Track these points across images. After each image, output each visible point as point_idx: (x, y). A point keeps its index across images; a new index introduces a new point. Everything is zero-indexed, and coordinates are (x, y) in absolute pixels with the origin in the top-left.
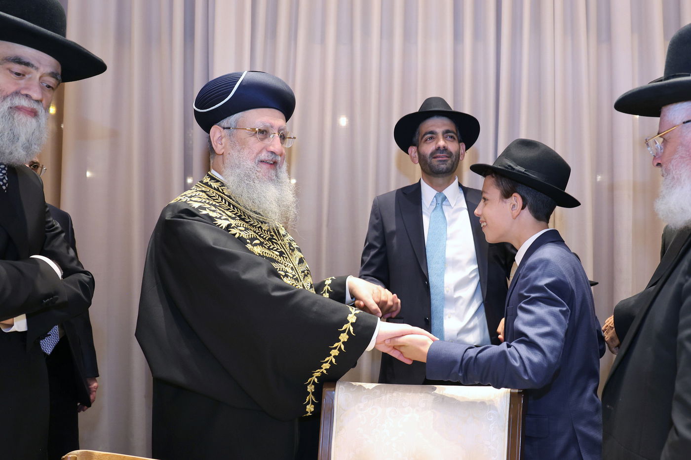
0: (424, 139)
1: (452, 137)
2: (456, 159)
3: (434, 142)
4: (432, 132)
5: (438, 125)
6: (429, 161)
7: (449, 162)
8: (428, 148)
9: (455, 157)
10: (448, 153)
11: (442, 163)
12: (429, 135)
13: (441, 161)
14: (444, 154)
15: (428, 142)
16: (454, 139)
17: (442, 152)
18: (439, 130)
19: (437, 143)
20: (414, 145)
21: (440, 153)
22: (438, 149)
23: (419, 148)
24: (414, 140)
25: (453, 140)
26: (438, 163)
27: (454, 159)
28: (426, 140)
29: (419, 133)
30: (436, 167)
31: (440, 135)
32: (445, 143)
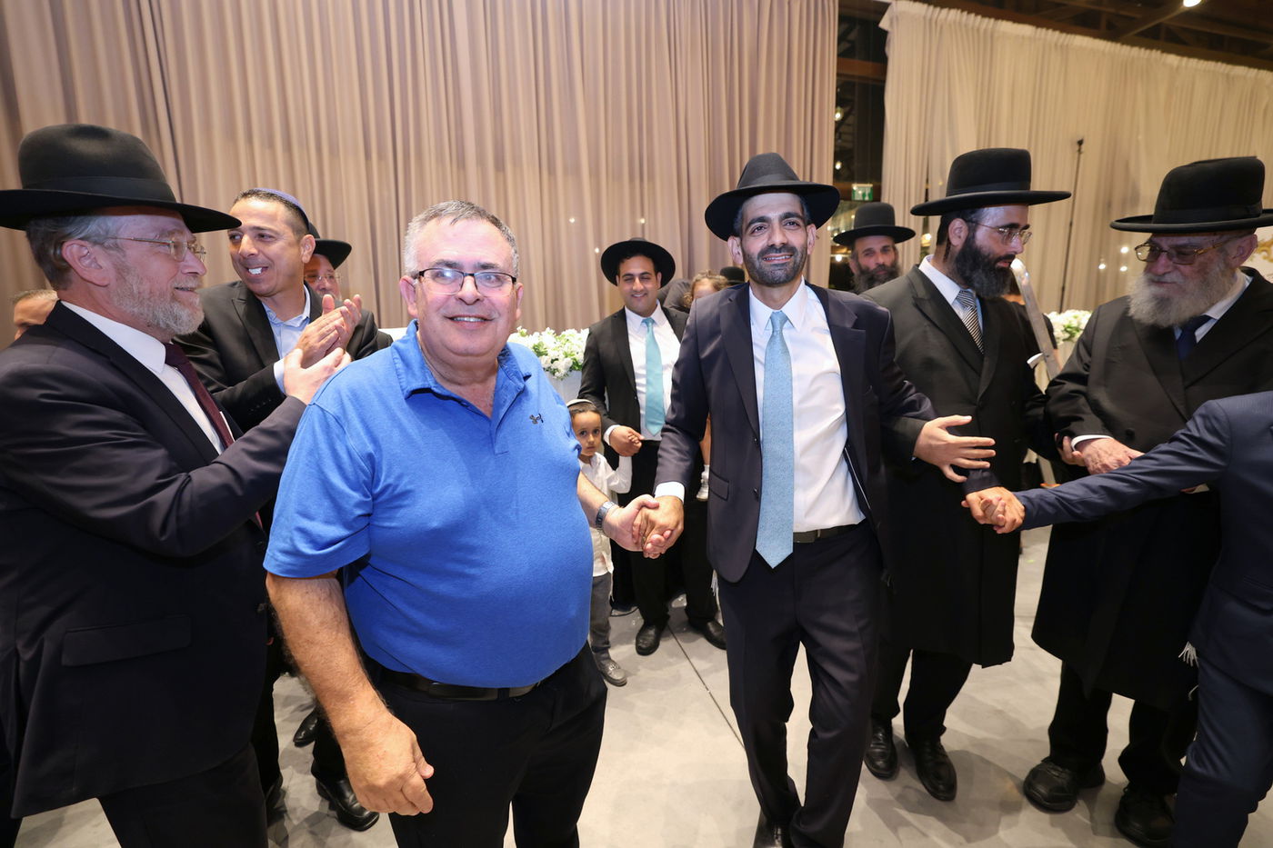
0: (750, 230)
1: (793, 223)
2: (802, 258)
3: (766, 235)
4: (762, 219)
5: (773, 206)
6: (757, 264)
7: (791, 264)
8: (757, 244)
9: (800, 255)
10: (789, 251)
11: (778, 268)
12: (758, 224)
13: (776, 265)
14: (782, 253)
15: (756, 234)
17: (779, 250)
18: (774, 215)
19: (770, 238)
20: (736, 235)
22: (772, 247)
23: (743, 242)
24: (737, 226)
25: (797, 227)
26: (772, 268)
27: (798, 259)
28: (753, 232)
29: (742, 218)
30: (770, 274)
31: (776, 223)
32: (784, 235)
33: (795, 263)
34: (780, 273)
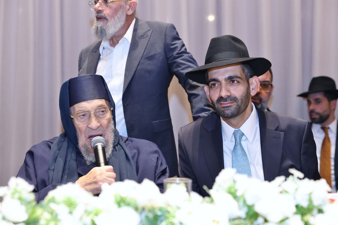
0: (210, 85)
2: (241, 103)
3: (218, 90)
4: (215, 80)
6: (216, 106)
7: (234, 107)
8: (215, 94)
9: (240, 101)
10: (231, 100)
11: (227, 109)
12: (213, 83)
13: (224, 107)
14: (228, 102)
15: (213, 88)
16: (238, 82)
17: (226, 100)
18: (222, 78)
19: (220, 92)
21: (224, 102)
26: (223, 109)
27: (239, 103)
28: (211, 87)
30: (222, 113)
31: (223, 82)
32: (228, 91)
33: (237, 106)
34: (228, 112)
